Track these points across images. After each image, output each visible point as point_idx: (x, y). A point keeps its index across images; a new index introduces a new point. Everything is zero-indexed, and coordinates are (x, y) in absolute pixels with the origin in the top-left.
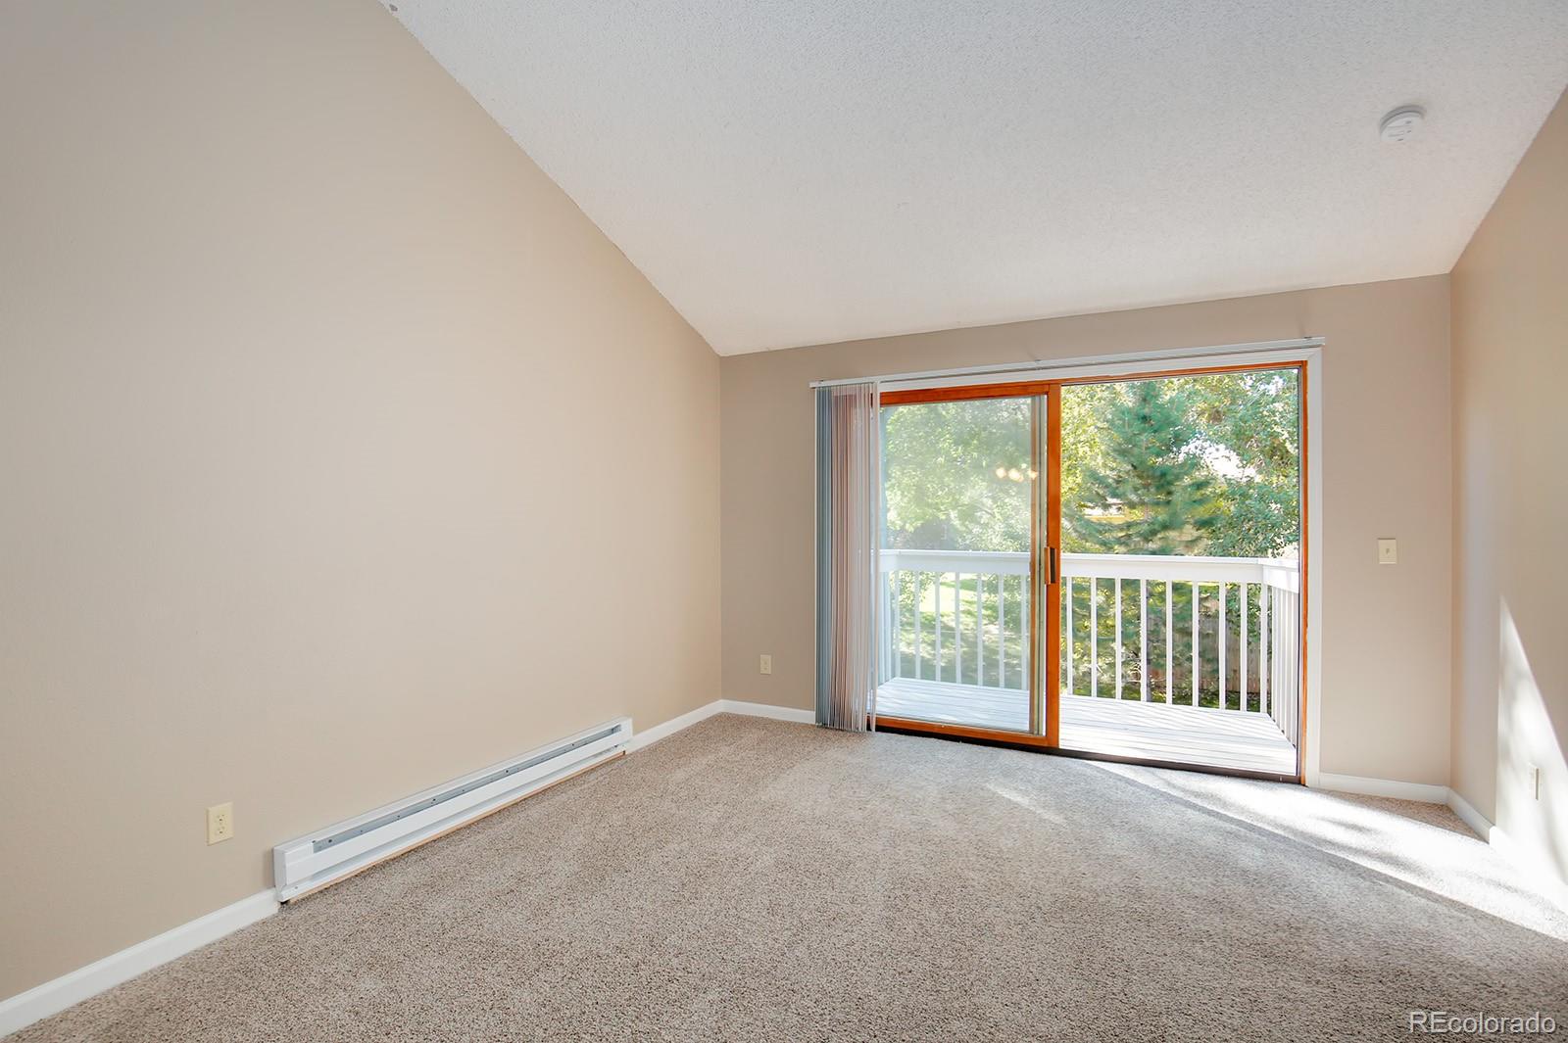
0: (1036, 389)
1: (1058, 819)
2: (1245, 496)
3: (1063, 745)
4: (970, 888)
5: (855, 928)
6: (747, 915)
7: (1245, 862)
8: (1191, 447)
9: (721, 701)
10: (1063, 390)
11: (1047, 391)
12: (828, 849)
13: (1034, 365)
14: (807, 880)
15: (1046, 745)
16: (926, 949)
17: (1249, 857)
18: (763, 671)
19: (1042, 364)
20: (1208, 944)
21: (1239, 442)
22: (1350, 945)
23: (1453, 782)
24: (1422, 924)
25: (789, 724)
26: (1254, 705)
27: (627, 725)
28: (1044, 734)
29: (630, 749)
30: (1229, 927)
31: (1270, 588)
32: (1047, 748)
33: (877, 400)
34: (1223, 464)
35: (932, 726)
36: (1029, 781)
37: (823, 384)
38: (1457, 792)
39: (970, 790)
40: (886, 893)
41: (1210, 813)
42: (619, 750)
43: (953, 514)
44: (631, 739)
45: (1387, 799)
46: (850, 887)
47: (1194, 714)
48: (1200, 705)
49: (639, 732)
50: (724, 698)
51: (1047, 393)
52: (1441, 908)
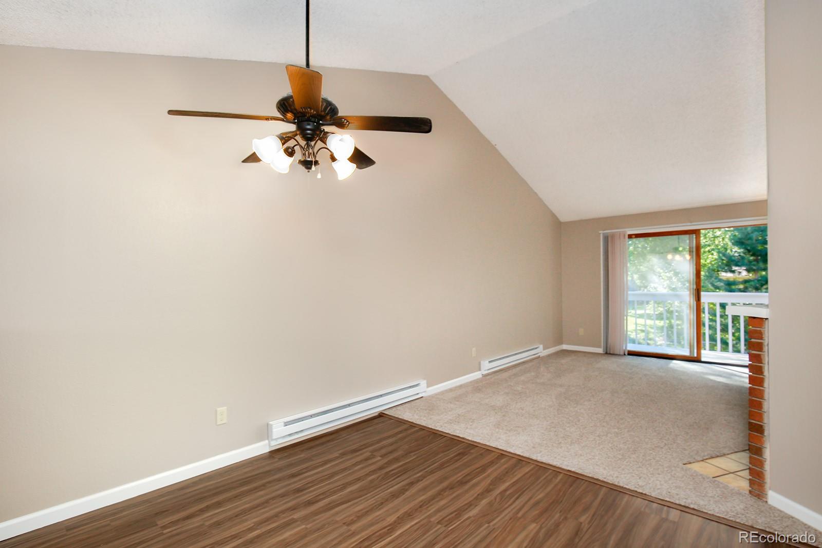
0: (690, 232)
3: (703, 359)
9: (563, 345)
10: (701, 231)
11: (696, 232)
15: (696, 360)
18: (580, 334)
27: (541, 347)
28: (696, 355)
29: (542, 355)
33: (627, 236)
37: (605, 232)
42: (538, 355)
43: (636, 276)
44: (542, 352)
49: (546, 349)
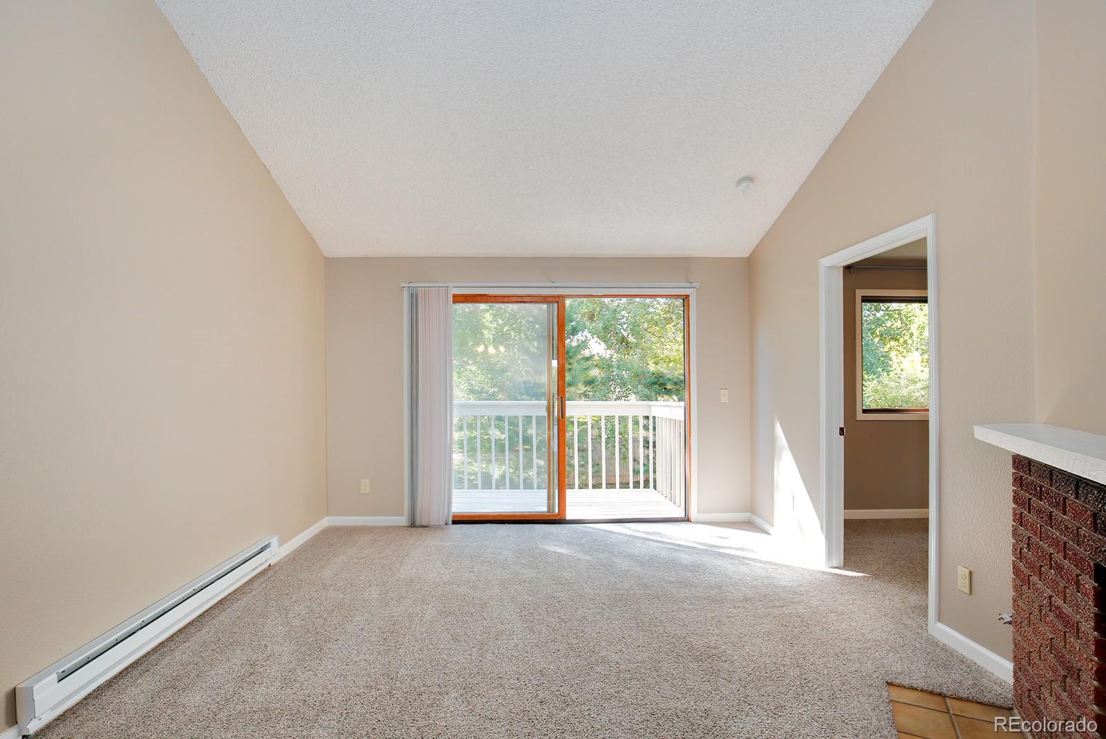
0: (550, 299)
1: (587, 557)
2: (610, 366)
3: (569, 517)
4: (563, 602)
5: (513, 637)
6: (442, 646)
7: (684, 562)
8: (580, 337)
9: (327, 518)
10: (568, 300)
12: (467, 598)
13: (552, 285)
14: (466, 618)
15: (558, 518)
16: (559, 637)
17: (685, 558)
18: (363, 491)
19: (556, 285)
20: (689, 602)
21: (606, 334)
22: (743, 589)
23: (752, 509)
24: (764, 574)
25: (386, 528)
26: (646, 485)
27: (274, 541)
28: (557, 511)
29: (273, 561)
30: (694, 593)
31: (654, 418)
32: (559, 520)
33: (450, 299)
34: (597, 348)
35: (488, 516)
36: (559, 540)
38: (755, 514)
39: (530, 550)
40: (518, 615)
41: (657, 541)
42: (266, 565)
44: (277, 553)
45: (727, 523)
46: (495, 616)
47: (617, 492)
48: (607, 488)
49: (284, 544)
50: (327, 515)
51: (557, 302)
52: (768, 566)
